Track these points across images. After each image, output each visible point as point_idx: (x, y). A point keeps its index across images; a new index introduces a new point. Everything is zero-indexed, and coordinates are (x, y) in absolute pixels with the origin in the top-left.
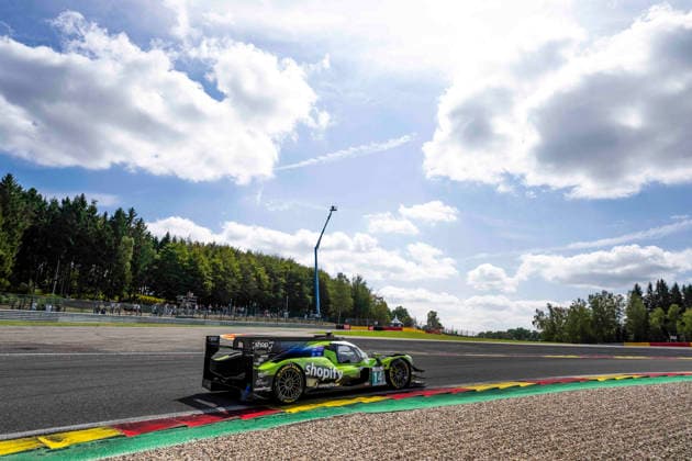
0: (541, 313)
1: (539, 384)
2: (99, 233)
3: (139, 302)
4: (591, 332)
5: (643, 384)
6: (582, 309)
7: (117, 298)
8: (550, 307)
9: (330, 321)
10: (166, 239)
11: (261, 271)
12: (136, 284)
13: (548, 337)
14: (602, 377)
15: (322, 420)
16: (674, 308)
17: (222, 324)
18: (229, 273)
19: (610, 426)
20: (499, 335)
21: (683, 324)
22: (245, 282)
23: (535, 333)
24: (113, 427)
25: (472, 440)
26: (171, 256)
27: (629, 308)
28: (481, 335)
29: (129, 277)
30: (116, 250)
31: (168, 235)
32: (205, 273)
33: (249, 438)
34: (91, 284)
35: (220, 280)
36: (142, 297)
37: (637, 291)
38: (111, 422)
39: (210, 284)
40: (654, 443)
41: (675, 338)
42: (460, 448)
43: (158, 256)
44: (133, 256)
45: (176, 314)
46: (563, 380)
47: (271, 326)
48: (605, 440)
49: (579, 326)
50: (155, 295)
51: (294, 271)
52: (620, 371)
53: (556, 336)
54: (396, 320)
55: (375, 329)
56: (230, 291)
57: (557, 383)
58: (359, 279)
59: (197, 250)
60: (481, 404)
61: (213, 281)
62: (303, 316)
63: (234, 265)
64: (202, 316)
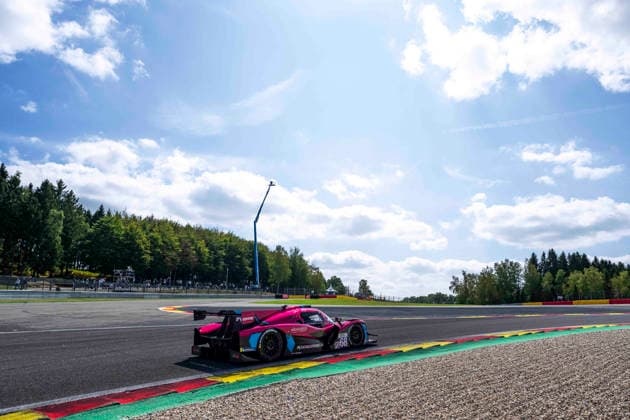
0: (457, 279)
1: (456, 343)
2: (24, 206)
4: (497, 295)
5: (540, 338)
6: (490, 275)
7: (47, 274)
8: (464, 273)
9: (270, 291)
10: (100, 213)
11: (201, 244)
12: (68, 260)
13: (462, 300)
14: (507, 334)
15: (259, 388)
16: (560, 272)
17: (161, 297)
18: (168, 246)
20: (421, 300)
21: (568, 286)
22: (184, 255)
23: (451, 297)
24: (36, 410)
25: (400, 398)
26: (106, 230)
27: (526, 273)
28: (406, 300)
29: (60, 251)
30: (45, 225)
31: (102, 208)
32: (143, 247)
33: (185, 412)
34: (17, 260)
35: (158, 254)
36: (74, 271)
37: (533, 260)
38: (33, 405)
39: (149, 258)
40: (552, 390)
41: (561, 297)
42: (390, 407)
43: (90, 230)
44: (64, 231)
46: (476, 338)
47: (211, 297)
48: (512, 390)
49: (487, 290)
50: (90, 270)
51: (233, 244)
52: (521, 328)
53: (468, 299)
54: (331, 289)
55: (312, 297)
56: (170, 264)
57: (471, 341)
58: (297, 251)
59: (133, 224)
60: (407, 364)
61: (151, 255)
62: (244, 287)
63: (173, 239)
64: (140, 289)
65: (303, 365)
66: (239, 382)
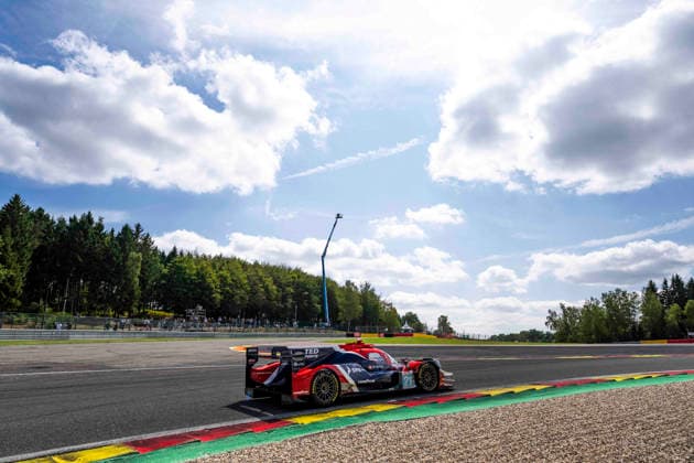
0: (554, 314)
1: (555, 386)
2: (107, 250)
3: (149, 318)
4: (606, 331)
5: (663, 383)
6: (595, 307)
7: (126, 314)
8: (562, 307)
9: (340, 329)
10: (174, 253)
11: (269, 281)
12: (144, 300)
13: (562, 337)
14: (619, 378)
15: (336, 431)
16: (690, 304)
17: (231, 337)
18: (237, 284)
19: (630, 427)
20: (512, 338)
22: (253, 293)
23: (548, 334)
24: (126, 444)
25: (488, 446)
26: (178, 270)
27: (644, 305)
28: (493, 338)
29: (138, 292)
30: (124, 267)
31: (175, 249)
32: (213, 286)
33: (262, 451)
34: (100, 301)
35: (228, 292)
36: (150, 312)
37: (652, 288)
38: (124, 439)
39: (219, 297)
40: (677, 444)
42: (478, 455)
43: (165, 271)
44: (141, 272)
45: (186, 328)
46: (581, 381)
47: (280, 336)
48: (626, 442)
49: (593, 325)
50: (164, 310)
51: (302, 280)
52: (638, 371)
53: (570, 336)
54: (406, 326)
55: (386, 336)
56: (238, 302)
57: (574, 385)
58: (367, 286)
59: (204, 263)
60: (496, 409)
61: (221, 294)
62: (312, 325)
63: (241, 277)
64: (211, 328)
65: (379, 408)
66: (313, 423)
